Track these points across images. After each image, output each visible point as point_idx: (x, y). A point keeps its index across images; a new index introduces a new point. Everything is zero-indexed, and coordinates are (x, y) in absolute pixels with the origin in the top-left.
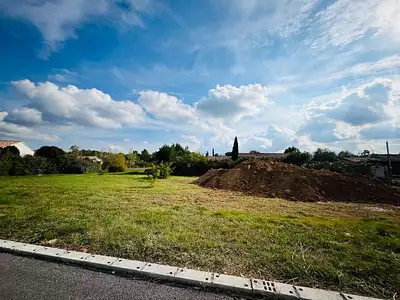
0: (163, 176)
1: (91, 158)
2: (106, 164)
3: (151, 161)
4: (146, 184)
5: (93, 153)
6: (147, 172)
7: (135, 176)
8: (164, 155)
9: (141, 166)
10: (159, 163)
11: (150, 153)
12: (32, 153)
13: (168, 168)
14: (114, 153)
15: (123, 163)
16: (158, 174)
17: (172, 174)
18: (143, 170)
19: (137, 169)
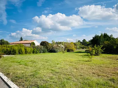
0: (97, 54)
1: (59, 45)
2: (66, 47)
3: (88, 45)
4: (86, 59)
5: (60, 43)
6: (87, 52)
7: (80, 54)
8: (96, 41)
9: (83, 48)
10: (93, 47)
11: (87, 41)
12: (39, 44)
13: (100, 49)
14: (69, 42)
16: (94, 53)
17: (103, 53)
18: (84, 50)
19: (81, 50)
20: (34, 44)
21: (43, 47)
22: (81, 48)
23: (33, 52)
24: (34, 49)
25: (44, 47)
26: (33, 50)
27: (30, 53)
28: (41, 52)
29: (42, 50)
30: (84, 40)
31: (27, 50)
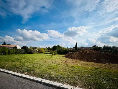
0: (55, 55)
1: (35, 49)
2: (39, 51)
3: (51, 50)
4: (50, 57)
5: (35, 48)
6: (50, 53)
7: (47, 54)
8: (55, 48)
9: (48, 51)
10: (53, 51)
11: (51, 48)
12: (20, 48)
13: (56, 52)
14: (41, 48)
15: (43, 51)
16: (53, 54)
17: (57, 54)
20: (16, 47)
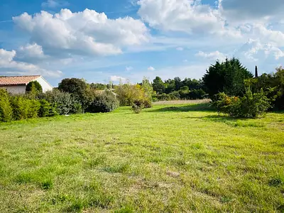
20: (38, 87)
21: (68, 95)
22: (156, 99)
23: (41, 113)
24: (42, 103)
25: (71, 96)
26: (39, 105)
27: (30, 117)
28: (63, 113)
29: (67, 107)
30: (157, 78)
31: (22, 108)
